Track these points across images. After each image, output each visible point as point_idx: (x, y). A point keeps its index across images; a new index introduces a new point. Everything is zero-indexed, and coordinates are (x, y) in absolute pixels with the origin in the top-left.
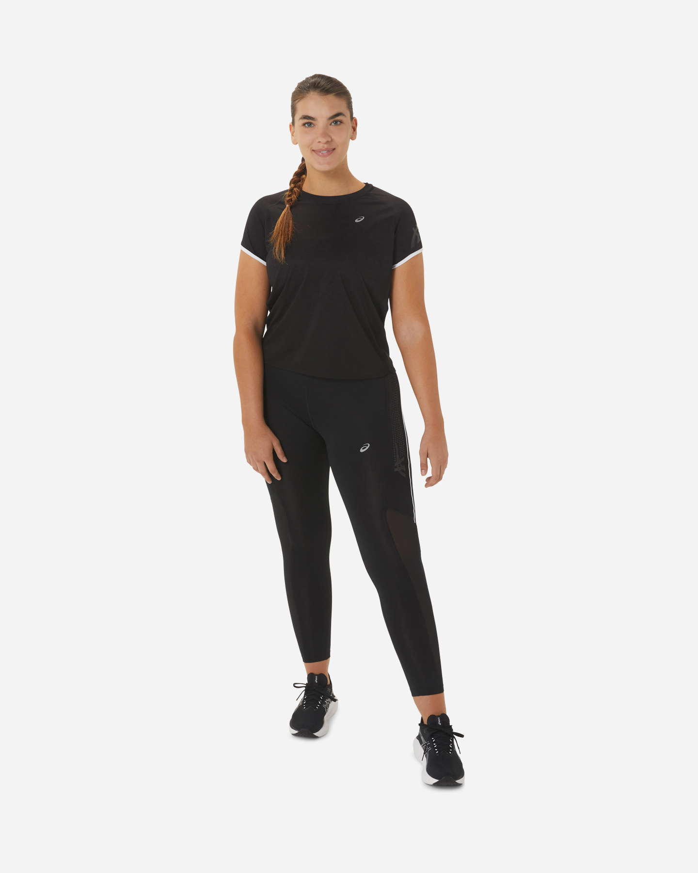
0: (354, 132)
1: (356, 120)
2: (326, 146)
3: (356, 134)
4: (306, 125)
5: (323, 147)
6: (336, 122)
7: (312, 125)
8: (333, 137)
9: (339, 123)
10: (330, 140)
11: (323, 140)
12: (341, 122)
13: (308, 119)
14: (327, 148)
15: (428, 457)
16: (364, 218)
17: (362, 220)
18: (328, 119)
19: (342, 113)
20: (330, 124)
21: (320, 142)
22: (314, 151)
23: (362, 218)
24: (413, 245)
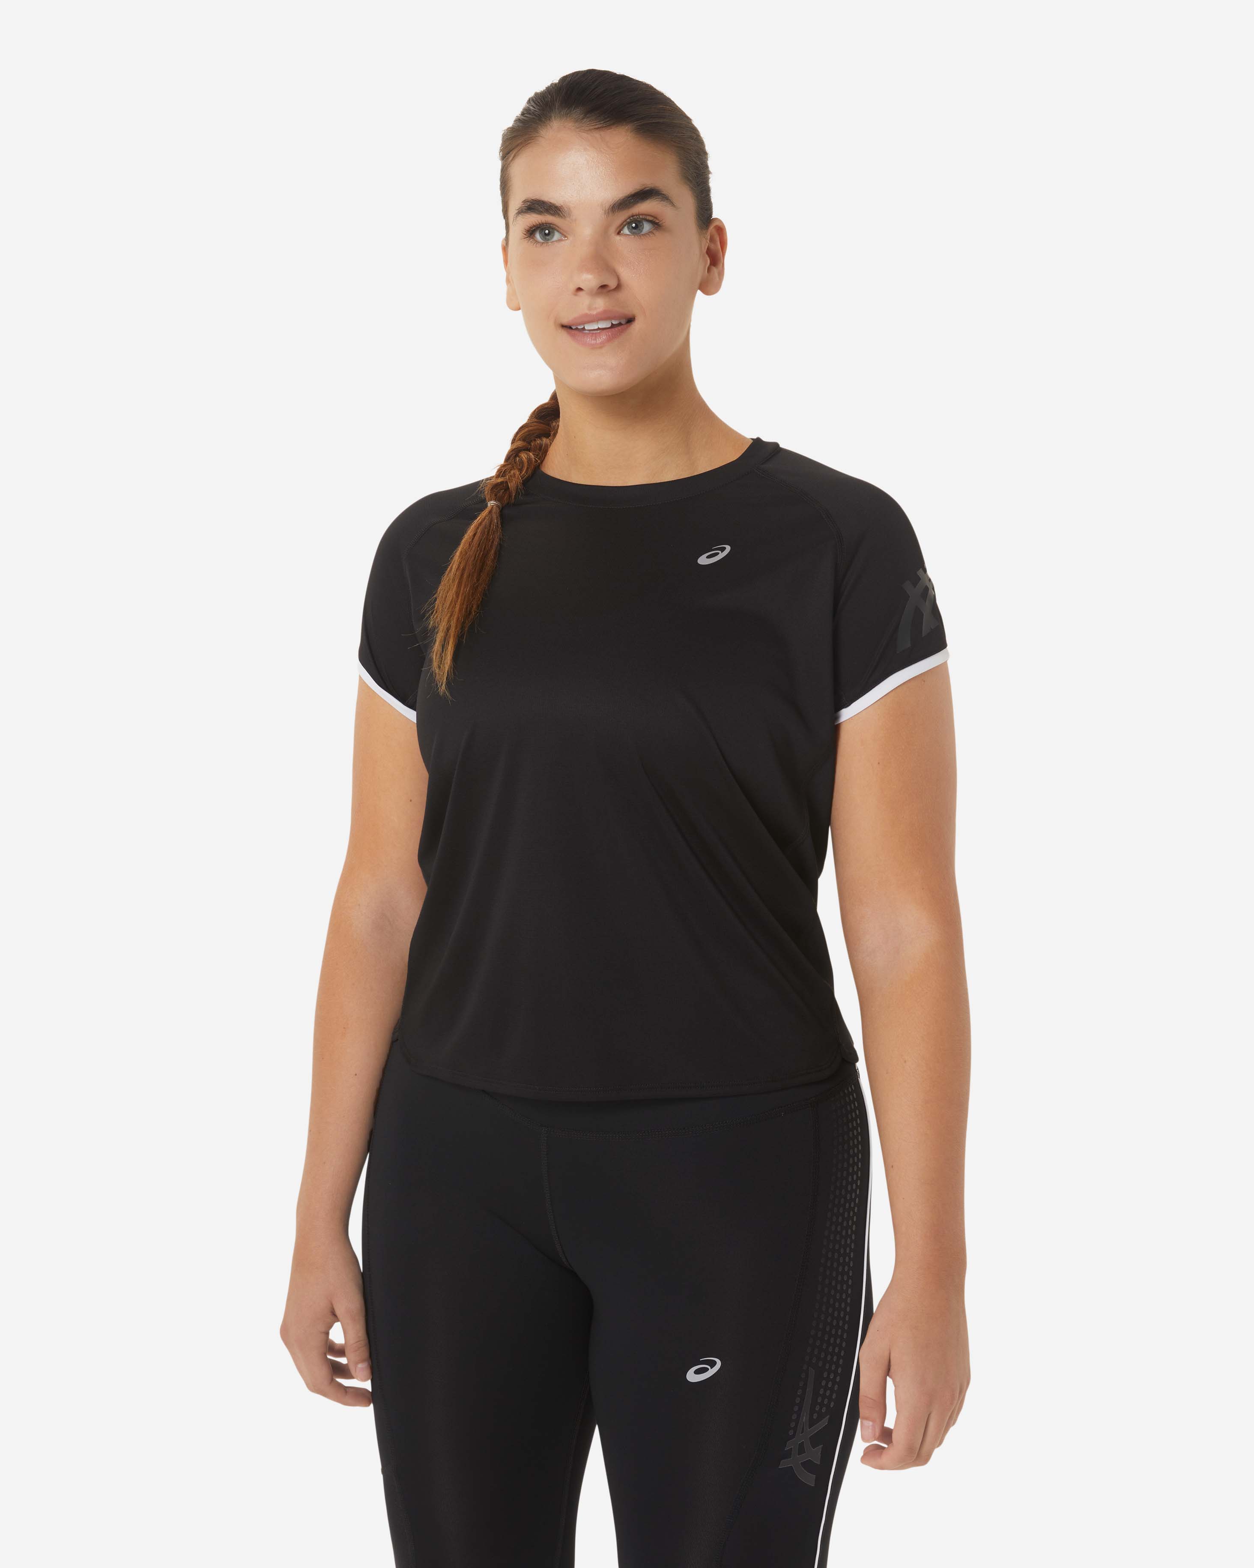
0: (715, 270)
1: (721, 230)
2: (601, 304)
3: (721, 274)
4: (538, 236)
5: (590, 308)
6: (636, 224)
7: (557, 236)
8: (625, 274)
9: (647, 227)
10: (613, 284)
11: (589, 280)
12: (656, 224)
13: (540, 213)
14: (605, 312)
15: (888, 1375)
16: (728, 548)
17: (722, 555)
18: (607, 208)
19: (663, 193)
20: (615, 231)
21: (579, 289)
22: (564, 328)
23: (723, 549)
24: (905, 643)
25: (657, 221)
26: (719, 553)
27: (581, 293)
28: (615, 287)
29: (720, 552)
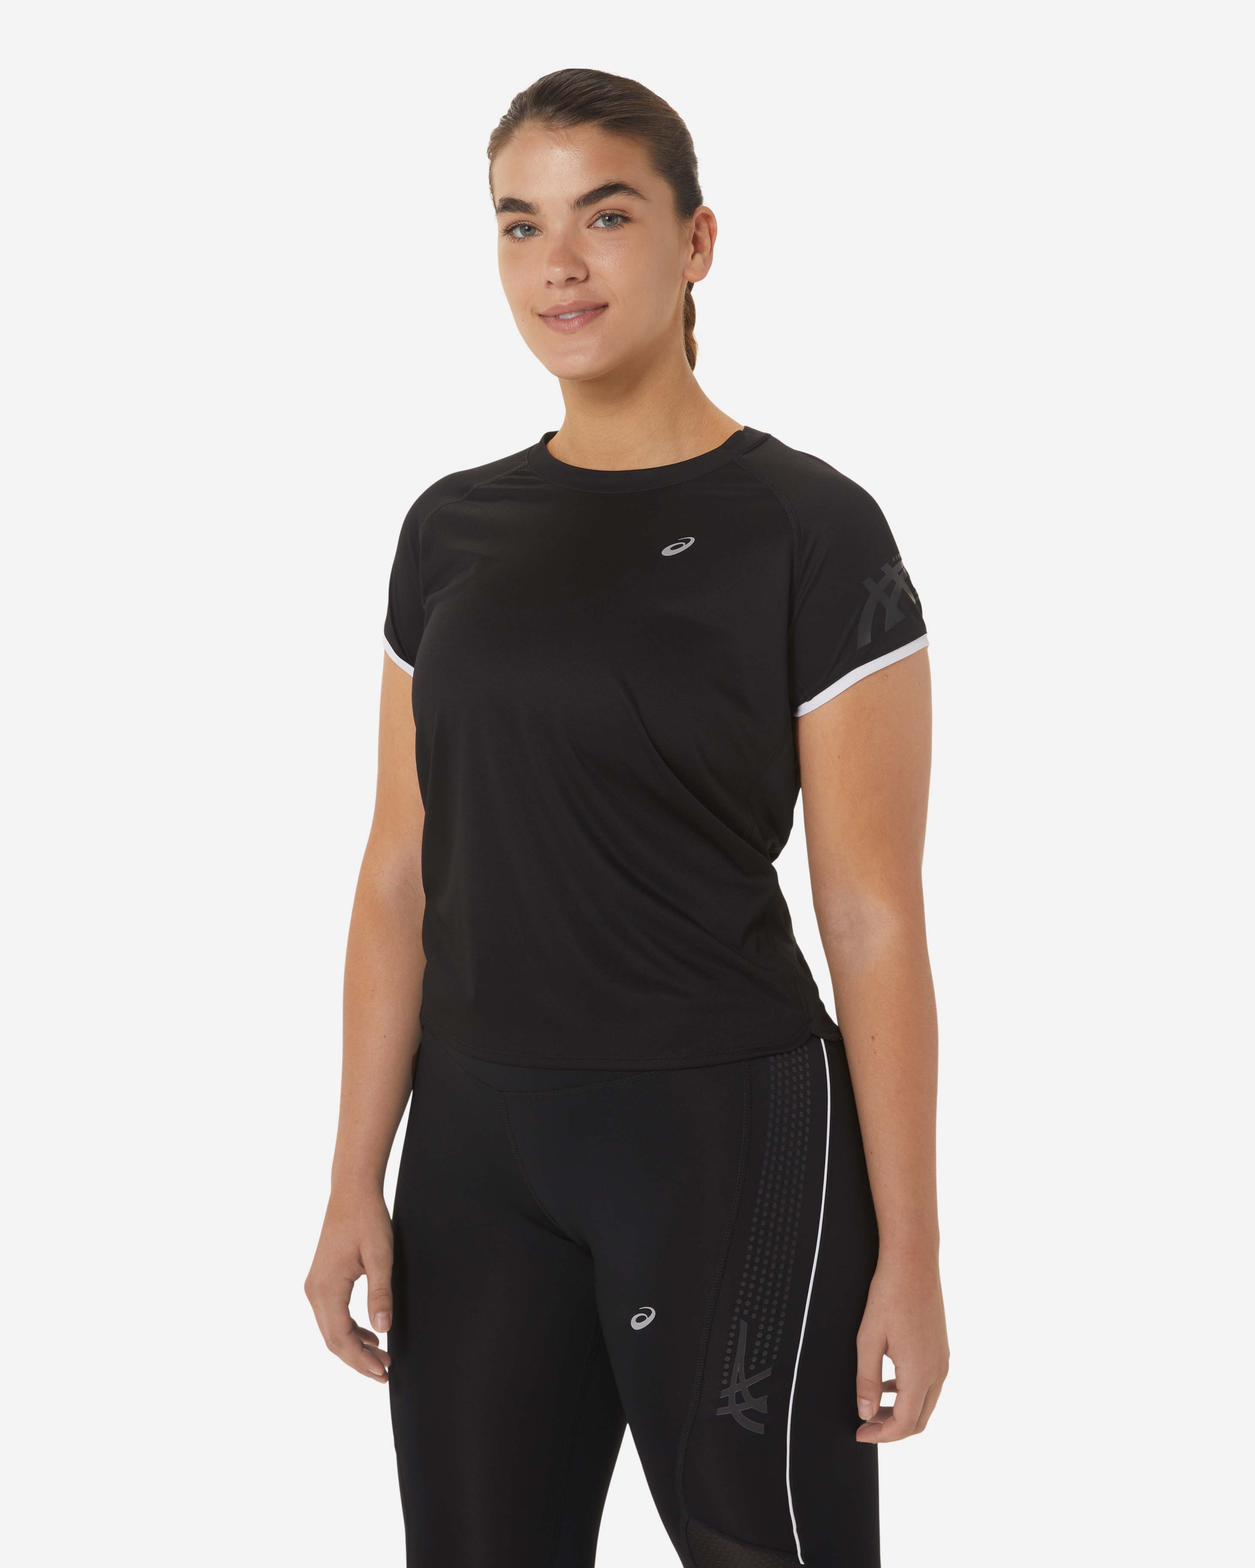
0: (702, 255)
1: (710, 216)
2: (571, 295)
4: (518, 231)
5: (561, 300)
6: (610, 216)
9: (618, 221)
10: (581, 275)
11: (558, 273)
12: (628, 218)
14: (575, 303)
16: (693, 540)
17: (685, 547)
18: (573, 203)
19: (630, 187)
20: (586, 224)
21: (549, 283)
22: (542, 317)
23: (687, 541)
24: (865, 639)
25: (626, 215)
26: (683, 545)
27: (552, 286)
28: (584, 279)
29: (684, 543)
